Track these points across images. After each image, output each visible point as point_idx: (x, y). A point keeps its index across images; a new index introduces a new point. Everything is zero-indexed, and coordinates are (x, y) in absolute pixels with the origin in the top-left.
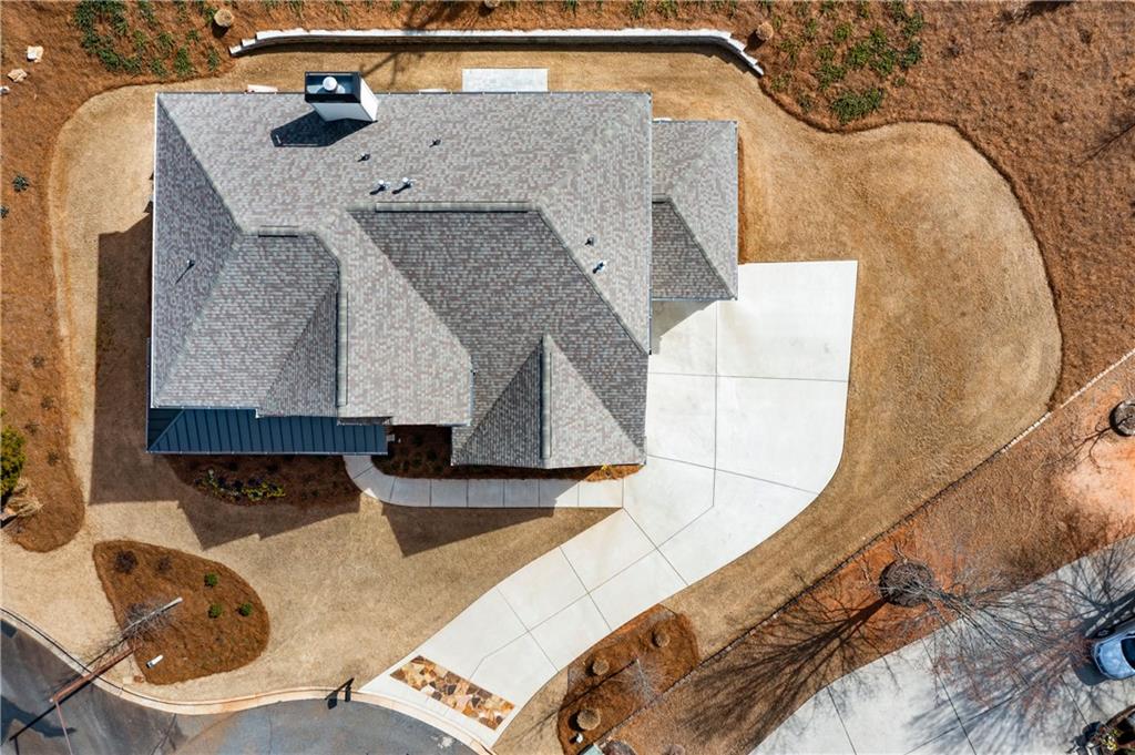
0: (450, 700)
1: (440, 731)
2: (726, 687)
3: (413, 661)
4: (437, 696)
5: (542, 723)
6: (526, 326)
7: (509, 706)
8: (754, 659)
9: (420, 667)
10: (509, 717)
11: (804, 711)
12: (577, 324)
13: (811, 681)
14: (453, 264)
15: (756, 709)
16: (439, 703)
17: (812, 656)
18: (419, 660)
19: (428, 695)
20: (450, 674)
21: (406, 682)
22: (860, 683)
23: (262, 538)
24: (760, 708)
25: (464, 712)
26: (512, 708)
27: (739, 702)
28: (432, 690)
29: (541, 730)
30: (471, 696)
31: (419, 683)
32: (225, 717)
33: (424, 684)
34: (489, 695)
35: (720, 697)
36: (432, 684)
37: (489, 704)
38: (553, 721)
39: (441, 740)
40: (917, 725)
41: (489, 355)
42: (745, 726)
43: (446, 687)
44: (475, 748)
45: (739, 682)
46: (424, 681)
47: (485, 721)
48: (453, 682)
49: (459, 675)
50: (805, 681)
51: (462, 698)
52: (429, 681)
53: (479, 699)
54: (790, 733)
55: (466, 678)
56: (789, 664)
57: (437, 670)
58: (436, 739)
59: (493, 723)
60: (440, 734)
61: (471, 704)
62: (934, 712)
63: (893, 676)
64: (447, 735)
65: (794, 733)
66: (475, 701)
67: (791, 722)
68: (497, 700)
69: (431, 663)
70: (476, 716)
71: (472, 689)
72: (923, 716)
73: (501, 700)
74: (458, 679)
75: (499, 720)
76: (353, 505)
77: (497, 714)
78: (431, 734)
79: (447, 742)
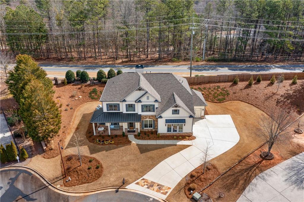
0: (152, 188)
1: (149, 197)
2: (230, 179)
3: (141, 180)
4: (148, 188)
5: (180, 191)
6: (170, 91)
7: (169, 188)
8: (235, 172)
9: (143, 181)
10: (170, 191)
11: (254, 181)
12: (179, 90)
13: (253, 175)
14: (158, 81)
15: (240, 182)
16: (149, 190)
17: (251, 170)
18: (143, 179)
19: (145, 188)
20: (152, 182)
21: (139, 185)
22: (266, 174)
23: (106, 152)
24: (241, 182)
25: (156, 191)
26: (170, 189)
27: (235, 181)
28: (147, 186)
29: (180, 193)
30: (158, 187)
31: (143, 185)
32: (84, 197)
33: (144, 185)
34: (164, 186)
35: (229, 181)
36: (147, 185)
37: (164, 188)
38: (183, 191)
39: (149, 199)
40: (287, 181)
41: (163, 96)
42: (239, 186)
43: (151, 185)
44: (160, 200)
45: (233, 177)
46: (145, 184)
47: (162, 193)
48: (153, 184)
49: (155, 182)
50: (251, 175)
51: (156, 188)
52: (146, 184)
53: (161, 187)
54: (253, 186)
55: (157, 182)
56: (245, 172)
57: (148, 181)
58: (148, 199)
59: (165, 193)
60: (149, 198)
61: (158, 189)
62: (290, 178)
63: (274, 172)
64: (151, 198)
65: (254, 186)
66: (159, 188)
67: (252, 184)
68: (166, 187)
69: (146, 180)
70: (160, 192)
71: (158, 185)
72: (287, 179)
73: (167, 187)
74: (154, 183)
75: (167, 192)
76: (130, 144)
77: (166, 191)
78: (146, 198)
79: (151, 199)
